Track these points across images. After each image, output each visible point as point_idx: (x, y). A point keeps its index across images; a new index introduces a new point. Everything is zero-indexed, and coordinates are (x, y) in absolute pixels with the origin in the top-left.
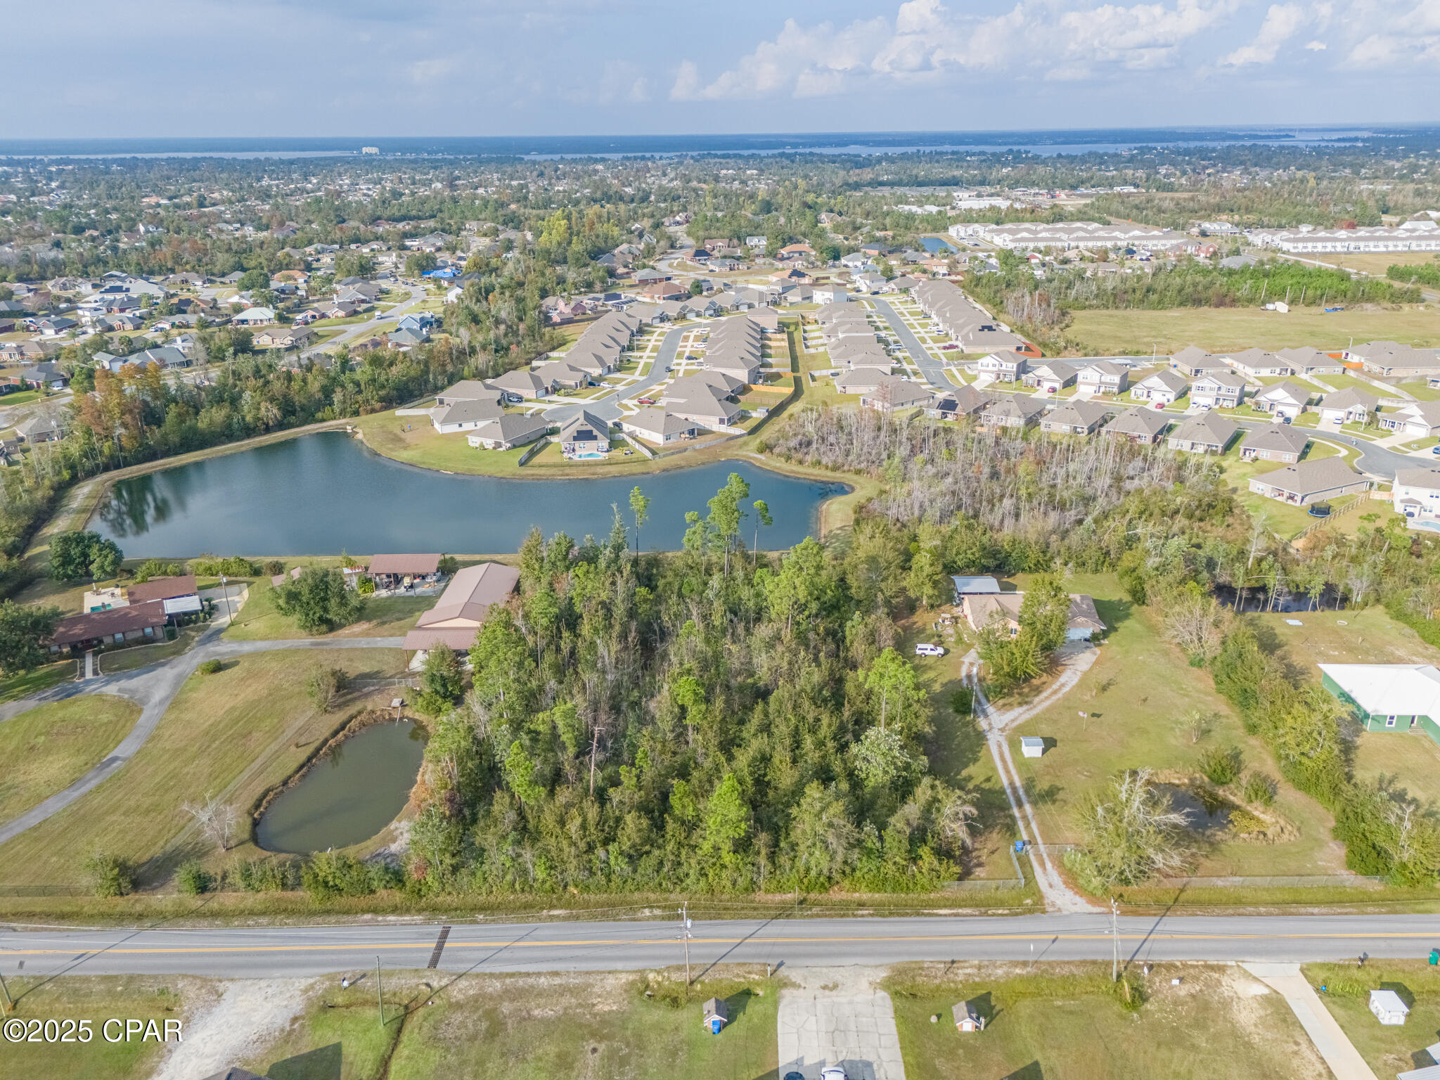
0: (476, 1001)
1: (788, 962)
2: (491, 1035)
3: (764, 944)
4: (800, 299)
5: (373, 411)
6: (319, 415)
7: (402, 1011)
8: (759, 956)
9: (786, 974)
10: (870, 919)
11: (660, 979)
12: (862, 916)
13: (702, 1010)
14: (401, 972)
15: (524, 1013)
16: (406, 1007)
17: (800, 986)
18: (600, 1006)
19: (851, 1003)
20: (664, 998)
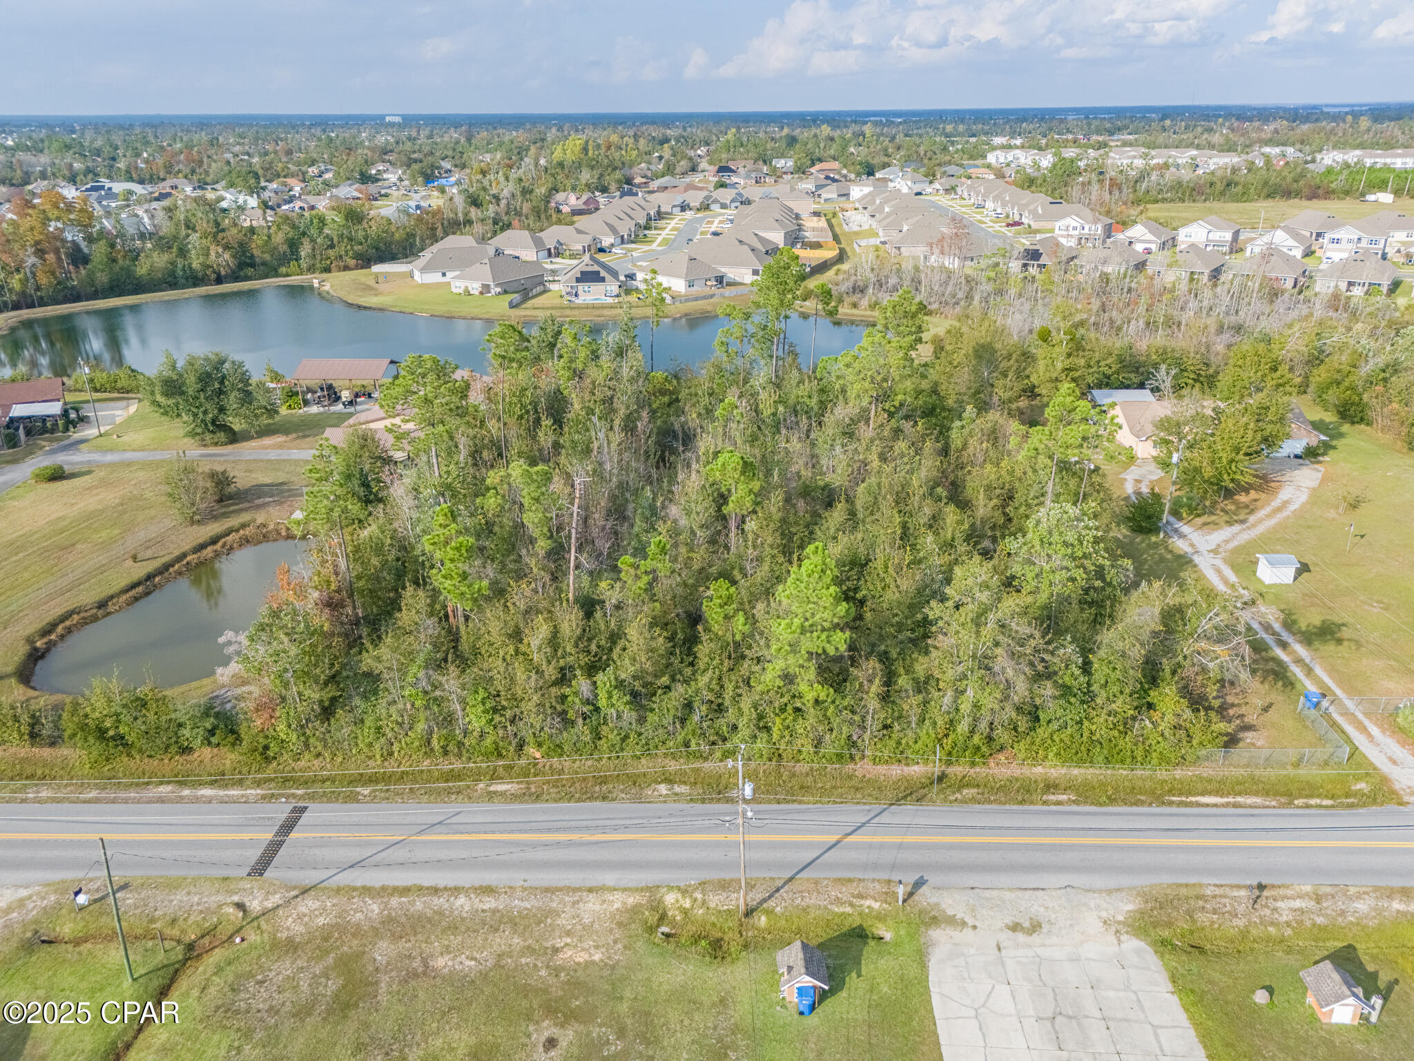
0: (326, 939)
1: (933, 879)
2: (342, 1006)
3: (881, 846)
4: (835, 196)
5: (346, 268)
6: (283, 270)
7: (179, 953)
8: (876, 866)
9: (933, 900)
10: (1075, 808)
11: (687, 904)
12: (1059, 803)
13: (774, 965)
14: (195, 881)
15: (417, 964)
16: (190, 947)
17: (964, 924)
18: (569, 953)
19: (1075, 959)
20: (696, 939)
